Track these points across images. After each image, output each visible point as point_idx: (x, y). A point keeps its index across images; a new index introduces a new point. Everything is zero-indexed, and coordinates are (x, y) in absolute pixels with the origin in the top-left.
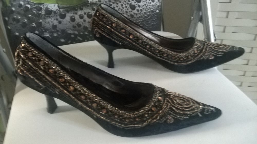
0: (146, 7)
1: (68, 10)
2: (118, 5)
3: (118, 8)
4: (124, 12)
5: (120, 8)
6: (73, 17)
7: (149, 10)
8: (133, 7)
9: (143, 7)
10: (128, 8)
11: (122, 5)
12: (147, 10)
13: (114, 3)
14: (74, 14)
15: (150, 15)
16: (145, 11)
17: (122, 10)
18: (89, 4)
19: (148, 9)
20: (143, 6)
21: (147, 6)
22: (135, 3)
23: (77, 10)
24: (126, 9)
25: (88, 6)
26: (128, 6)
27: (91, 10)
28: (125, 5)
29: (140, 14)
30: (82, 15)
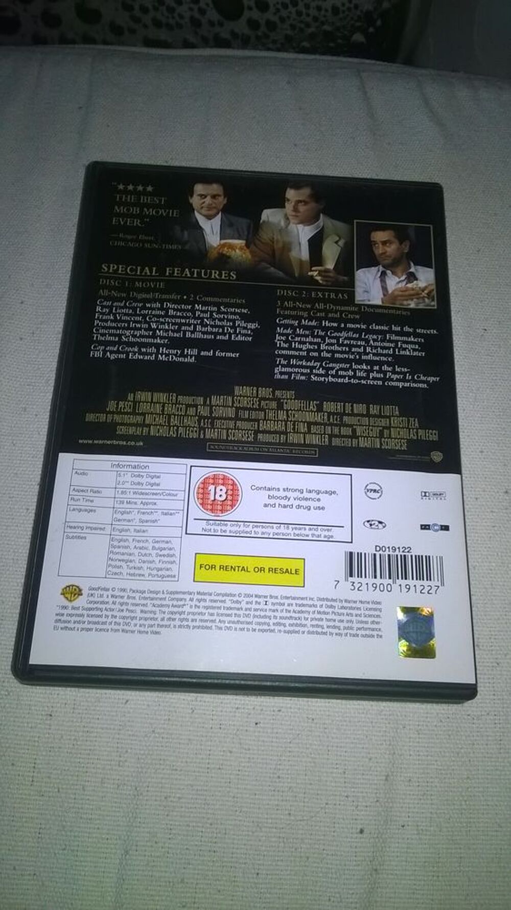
9: (284, 13)
10: (202, 4)
19: (308, 25)
20: (285, 6)
24: (191, 9)
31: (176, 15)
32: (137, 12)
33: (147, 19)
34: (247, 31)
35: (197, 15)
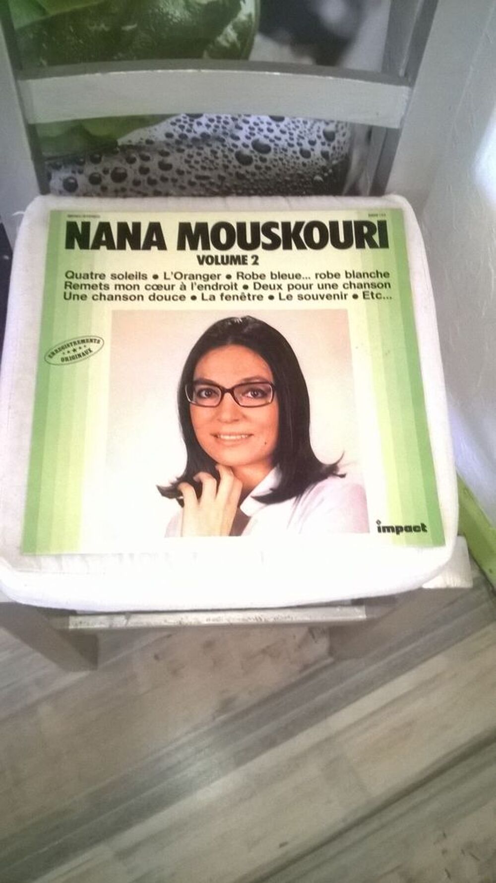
0: (284, 164)
1: (58, 163)
2: (202, 152)
3: (204, 155)
4: (216, 166)
5: (206, 158)
6: (72, 181)
7: (292, 172)
8: (245, 160)
9: (276, 163)
10: (230, 158)
11: (214, 152)
12: (286, 170)
13: (189, 146)
14: (74, 172)
15: (292, 181)
16: (278, 172)
17: (212, 162)
18: (118, 149)
20: (276, 160)
21: (284, 161)
22: (252, 152)
23: (82, 164)
24: (223, 161)
25: (117, 152)
26: (232, 156)
27: (124, 161)
28: (223, 151)
29: (266, 175)
30: (97, 176)
31: (215, 164)
32: (193, 163)
33: (198, 166)
34: (254, 170)
35: (226, 163)
